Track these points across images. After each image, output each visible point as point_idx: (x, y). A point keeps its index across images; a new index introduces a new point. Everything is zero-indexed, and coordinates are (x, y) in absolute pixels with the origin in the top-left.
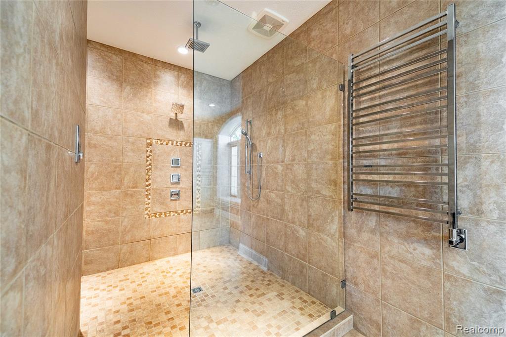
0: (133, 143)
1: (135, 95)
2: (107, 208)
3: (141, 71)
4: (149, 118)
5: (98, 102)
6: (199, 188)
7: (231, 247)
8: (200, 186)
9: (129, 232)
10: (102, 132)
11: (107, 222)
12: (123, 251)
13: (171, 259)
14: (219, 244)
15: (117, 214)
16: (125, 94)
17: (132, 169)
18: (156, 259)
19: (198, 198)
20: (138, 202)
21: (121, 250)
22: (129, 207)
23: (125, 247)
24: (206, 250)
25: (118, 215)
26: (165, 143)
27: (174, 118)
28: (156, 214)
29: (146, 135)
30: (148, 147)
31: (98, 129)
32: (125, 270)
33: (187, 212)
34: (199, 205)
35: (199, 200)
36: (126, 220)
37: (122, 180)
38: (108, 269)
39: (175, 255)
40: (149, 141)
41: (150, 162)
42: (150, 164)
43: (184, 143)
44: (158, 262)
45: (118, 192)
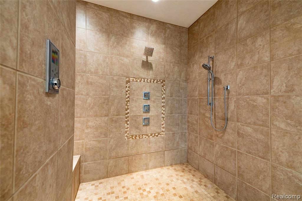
0: (117, 81)
1: (118, 43)
2: (99, 131)
3: (122, 24)
4: (128, 61)
5: (93, 50)
6: (164, 116)
7: (189, 166)
8: (164, 114)
9: (114, 149)
10: (96, 72)
11: (99, 142)
12: (110, 165)
13: (144, 173)
14: (179, 163)
15: (106, 135)
16: (111, 43)
17: (116, 101)
18: (133, 172)
19: (163, 125)
20: (120, 127)
21: (109, 163)
22: (114, 130)
23: (112, 162)
24: (170, 167)
25: (107, 137)
26: (139, 81)
27: (145, 60)
28: (132, 136)
29: (126, 74)
30: (127, 83)
31: (93, 70)
32: (112, 181)
33: (155, 135)
34: (164, 130)
35: (164, 126)
36: (112, 140)
37: (109, 109)
38: (100, 179)
39: (147, 169)
40: (127, 79)
41: (128, 95)
42: (128, 97)
43: (152, 80)
44: (134, 175)
45: (107, 118)
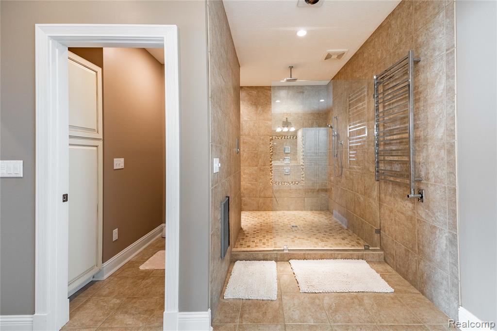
0: (263, 140)
1: (263, 111)
2: (252, 177)
3: (266, 95)
5: (246, 119)
6: (303, 167)
7: (328, 213)
8: (303, 166)
9: (262, 191)
10: (249, 135)
11: (252, 184)
12: (260, 202)
13: (286, 212)
14: (319, 209)
15: (256, 180)
16: (258, 112)
17: (263, 155)
18: (278, 210)
19: (302, 175)
20: (266, 174)
21: (259, 201)
22: (262, 177)
23: (261, 200)
24: (309, 212)
25: (257, 181)
26: (280, 138)
27: (285, 121)
28: (276, 182)
29: (269, 134)
30: (271, 141)
31: (246, 133)
32: (261, 212)
33: (295, 183)
34: (303, 179)
35: (304, 175)
36: (261, 184)
37: (258, 161)
38: (253, 210)
39: (288, 210)
40: (271, 138)
41: (272, 150)
42: (272, 152)
43: (292, 137)
44: (278, 212)
45: (256, 167)
